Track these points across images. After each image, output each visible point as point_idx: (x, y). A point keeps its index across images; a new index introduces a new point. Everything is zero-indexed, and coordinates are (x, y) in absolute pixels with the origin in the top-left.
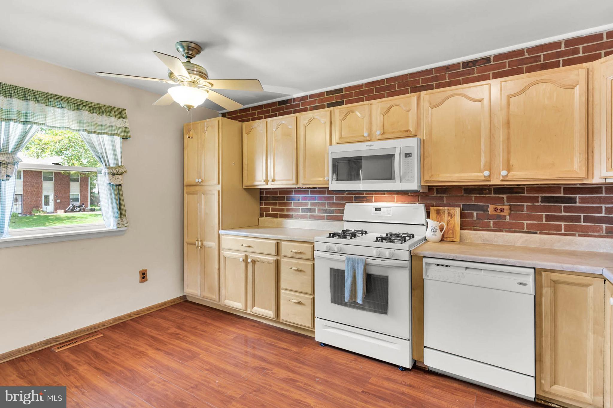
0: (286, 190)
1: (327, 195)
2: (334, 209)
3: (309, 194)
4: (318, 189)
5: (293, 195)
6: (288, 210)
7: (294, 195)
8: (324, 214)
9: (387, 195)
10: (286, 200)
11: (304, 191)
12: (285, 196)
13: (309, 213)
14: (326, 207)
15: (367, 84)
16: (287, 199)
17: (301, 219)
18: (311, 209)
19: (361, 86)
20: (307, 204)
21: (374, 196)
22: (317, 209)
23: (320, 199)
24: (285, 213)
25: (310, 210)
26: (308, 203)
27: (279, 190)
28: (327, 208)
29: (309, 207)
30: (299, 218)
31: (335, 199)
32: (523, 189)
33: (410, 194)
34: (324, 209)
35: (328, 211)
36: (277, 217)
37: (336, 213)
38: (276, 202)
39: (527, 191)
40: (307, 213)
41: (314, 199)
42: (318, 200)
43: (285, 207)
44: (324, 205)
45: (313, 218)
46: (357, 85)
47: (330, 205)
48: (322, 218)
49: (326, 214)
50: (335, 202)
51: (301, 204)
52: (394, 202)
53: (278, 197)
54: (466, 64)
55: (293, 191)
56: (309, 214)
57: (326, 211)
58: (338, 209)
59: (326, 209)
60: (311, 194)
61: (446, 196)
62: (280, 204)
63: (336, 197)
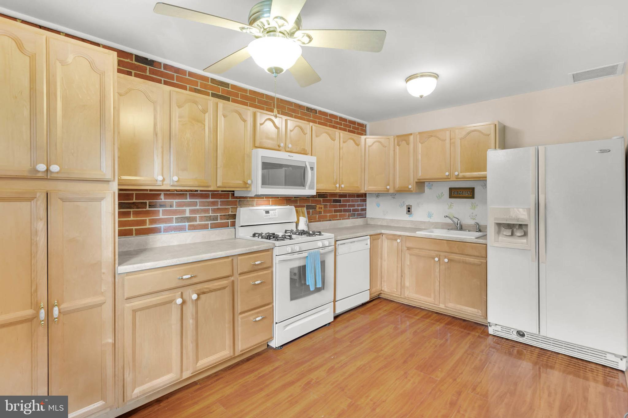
0: (149, 192)
1: (211, 200)
2: (219, 215)
3: (187, 199)
4: (199, 192)
5: (161, 199)
6: (152, 222)
7: (163, 200)
8: (207, 222)
9: (265, 199)
10: (149, 208)
11: (181, 194)
12: (148, 201)
13: (188, 222)
14: (209, 213)
15: (251, 92)
16: (150, 206)
17: (176, 232)
18: (190, 217)
19: (245, 90)
20: (184, 211)
21: (256, 200)
22: (199, 216)
23: (202, 204)
24: (148, 226)
25: (189, 219)
26: (185, 209)
27: (134, 192)
28: (211, 214)
29: (187, 214)
30: (172, 231)
31: (219, 204)
32: (327, 195)
33: (280, 198)
34: (208, 216)
35: (212, 217)
36: (132, 235)
37: (221, 219)
38: (130, 212)
39: (329, 196)
40: (185, 222)
41: (195, 204)
42: (200, 206)
43: (147, 219)
44: (207, 211)
45: (193, 228)
46: (240, 87)
47: (214, 211)
48: (205, 227)
49: (209, 222)
50: (219, 207)
51: (175, 212)
52: (270, 205)
53: (134, 203)
54: (309, 109)
55: (161, 194)
56: (187, 224)
57: (210, 218)
58: (224, 215)
59: (211, 216)
60: (190, 199)
61: (299, 200)
62: (136, 214)
63: (221, 201)
